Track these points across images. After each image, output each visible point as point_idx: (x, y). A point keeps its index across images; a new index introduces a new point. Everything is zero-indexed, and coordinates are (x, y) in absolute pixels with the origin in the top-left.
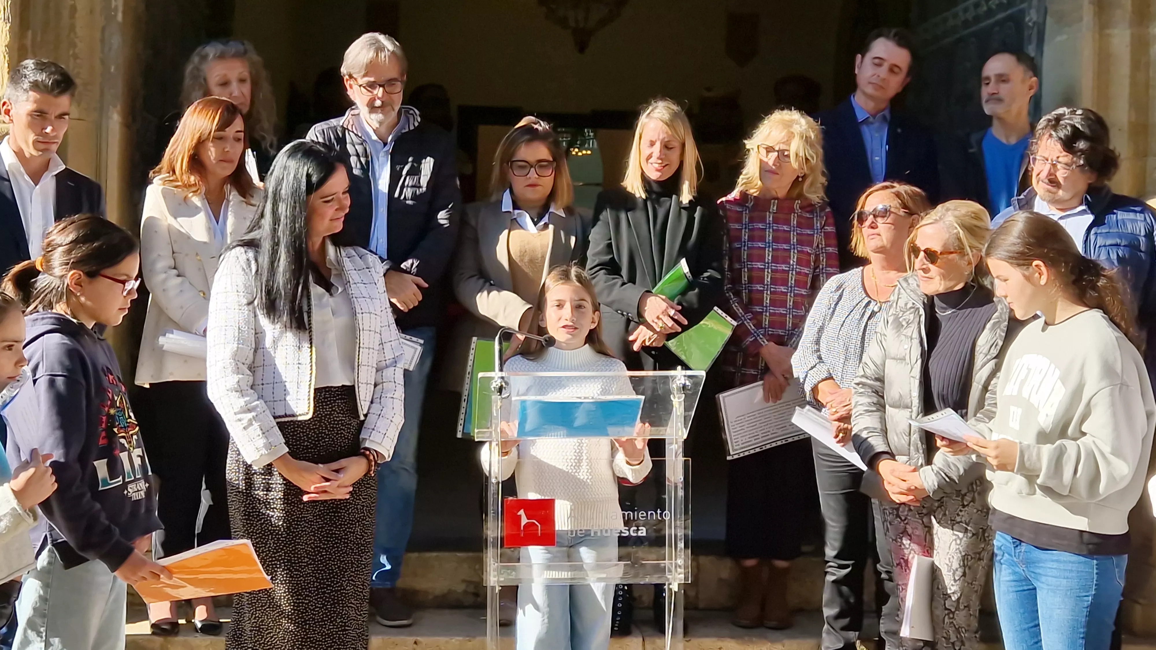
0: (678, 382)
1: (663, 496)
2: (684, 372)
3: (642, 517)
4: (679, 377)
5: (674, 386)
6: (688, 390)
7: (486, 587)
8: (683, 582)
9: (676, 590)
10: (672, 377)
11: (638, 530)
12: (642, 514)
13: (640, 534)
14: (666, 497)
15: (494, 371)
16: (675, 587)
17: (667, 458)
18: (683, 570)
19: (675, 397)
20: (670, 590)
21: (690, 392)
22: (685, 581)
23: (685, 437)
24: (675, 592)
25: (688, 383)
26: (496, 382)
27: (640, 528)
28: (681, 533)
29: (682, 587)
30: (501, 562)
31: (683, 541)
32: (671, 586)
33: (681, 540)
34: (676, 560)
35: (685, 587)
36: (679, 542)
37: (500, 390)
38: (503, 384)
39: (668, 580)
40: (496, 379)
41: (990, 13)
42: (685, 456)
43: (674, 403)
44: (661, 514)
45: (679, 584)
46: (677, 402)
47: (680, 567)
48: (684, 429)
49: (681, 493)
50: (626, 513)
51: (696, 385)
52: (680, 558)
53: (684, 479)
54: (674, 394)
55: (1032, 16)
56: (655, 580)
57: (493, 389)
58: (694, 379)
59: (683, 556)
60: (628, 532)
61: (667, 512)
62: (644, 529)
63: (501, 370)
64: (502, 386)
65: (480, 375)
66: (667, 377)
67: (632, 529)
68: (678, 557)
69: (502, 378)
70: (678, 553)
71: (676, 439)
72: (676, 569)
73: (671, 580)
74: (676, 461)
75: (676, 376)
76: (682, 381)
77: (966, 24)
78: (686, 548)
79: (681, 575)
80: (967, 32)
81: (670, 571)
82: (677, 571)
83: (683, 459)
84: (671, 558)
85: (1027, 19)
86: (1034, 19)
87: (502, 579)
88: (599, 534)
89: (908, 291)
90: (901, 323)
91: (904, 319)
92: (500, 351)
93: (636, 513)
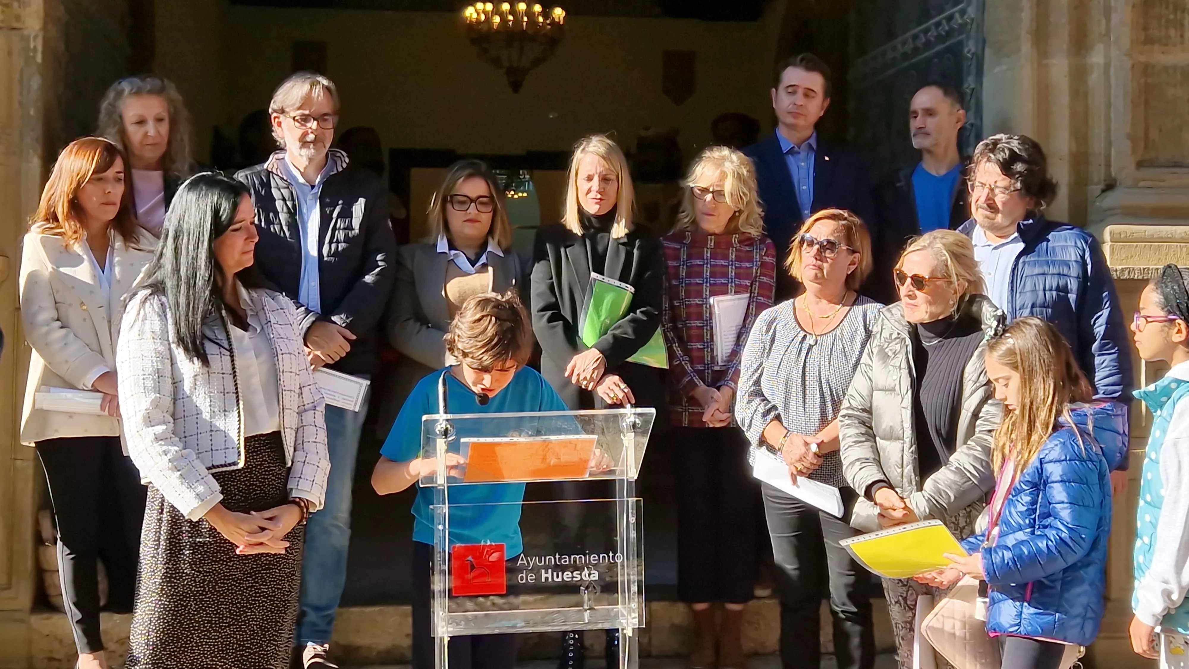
0: (628, 421)
1: (615, 538)
2: (633, 410)
3: (594, 560)
4: (629, 415)
5: (624, 424)
6: (639, 428)
7: (434, 638)
8: (637, 627)
9: (631, 635)
10: (621, 415)
11: (590, 575)
12: (593, 558)
13: (592, 578)
14: (618, 538)
15: (438, 413)
16: (629, 633)
17: (617, 499)
18: (637, 615)
19: (624, 436)
20: (624, 635)
21: (640, 430)
22: (639, 625)
23: (636, 477)
24: (630, 637)
25: (638, 421)
26: (441, 424)
27: (592, 572)
28: (634, 578)
29: (636, 631)
30: (449, 612)
31: (636, 584)
32: (625, 631)
33: (634, 582)
34: (629, 604)
35: (640, 631)
36: (632, 586)
37: (446, 433)
38: (449, 426)
39: (622, 624)
40: (441, 421)
41: (929, 45)
42: (636, 497)
43: (624, 442)
44: (613, 557)
45: (633, 629)
46: (629, 440)
47: (634, 612)
48: (635, 470)
49: (633, 534)
50: (578, 557)
51: (646, 422)
52: (634, 601)
53: (637, 519)
54: (623, 433)
55: (970, 48)
56: (607, 626)
57: (438, 432)
58: (644, 417)
59: (636, 600)
60: (579, 576)
61: (619, 554)
62: (596, 572)
63: (446, 413)
64: (447, 429)
65: (424, 418)
66: (616, 416)
67: (583, 573)
68: (632, 600)
69: (447, 420)
70: (632, 596)
71: (627, 480)
72: (629, 613)
73: (625, 625)
74: (628, 501)
75: (625, 415)
76: (632, 419)
77: (905, 56)
78: (640, 592)
79: (634, 620)
80: (906, 64)
81: (623, 615)
82: (630, 615)
83: (635, 499)
84: (624, 603)
85: (966, 50)
86: (973, 50)
87: (452, 629)
88: (550, 580)
89: (892, 321)
90: (886, 354)
91: (891, 350)
92: (445, 393)
93: (587, 556)
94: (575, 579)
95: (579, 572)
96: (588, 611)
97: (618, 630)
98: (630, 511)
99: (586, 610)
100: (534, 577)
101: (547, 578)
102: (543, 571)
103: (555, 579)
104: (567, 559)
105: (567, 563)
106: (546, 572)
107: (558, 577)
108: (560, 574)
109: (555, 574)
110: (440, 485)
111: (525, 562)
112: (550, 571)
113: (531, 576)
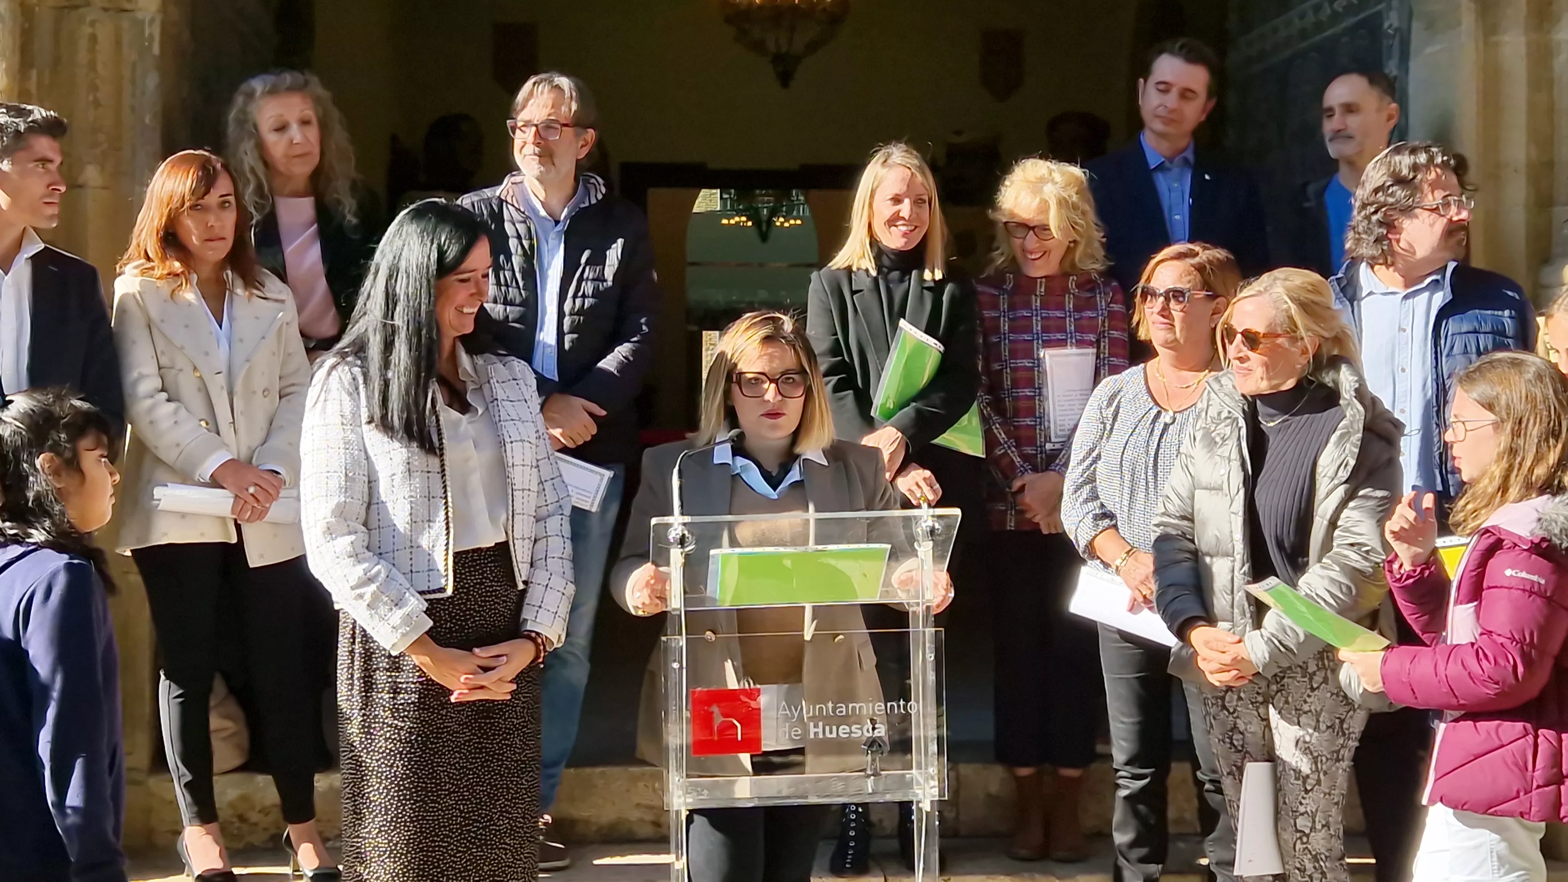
0: (924, 525)
1: (908, 681)
3: (879, 710)
4: (925, 518)
5: (919, 530)
6: (939, 535)
7: (668, 811)
8: (937, 798)
9: (929, 810)
10: (915, 517)
11: (874, 729)
13: (876, 734)
15: (672, 514)
16: (926, 806)
17: (911, 630)
18: (936, 783)
19: (920, 546)
20: (920, 810)
21: (941, 538)
22: (940, 796)
24: (927, 813)
25: (937, 526)
26: (675, 530)
27: (876, 726)
28: (933, 733)
29: (936, 805)
31: (936, 742)
32: (920, 805)
33: (932, 741)
34: (926, 769)
35: (941, 805)
36: (930, 744)
37: (682, 541)
38: (686, 532)
39: (916, 795)
40: (676, 526)
41: (1336, 17)
42: (936, 627)
43: (919, 554)
44: (905, 706)
45: (932, 802)
46: (925, 550)
47: (933, 778)
49: (931, 677)
50: (857, 706)
51: (948, 527)
52: (933, 765)
53: (936, 657)
54: (918, 541)
55: (1392, 21)
56: (899, 797)
57: (672, 541)
58: (946, 520)
59: (936, 763)
60: (860, 732)
61: (912, 702)
62: (883, 727)
63: (682, 514)
64: (684, 535)
65: (654, 521)
66: (908, 519)
67: (865, 727)
68: (930, 764)
69: (684, 524)
70: (930, 759)
71: (924, 604)
72: (927, 780)
73: (921, 797)
74: (924, 632)
75: (921, 517)
76: (930, 523)
77: (1304, 34)
78: (940, 752)
79: (933, 790)
80: (1304, 44)
81: (918, 784)
82: (928, 783)
83: (934, 629)
84: (919, 767)
85: (1386, 25)
86: (1396, 24)
87: (690, 800)
88: (821, 736)
89: (1221, 395)
90: (1213, 439)
91: (1219, 434)
92: (681, 488)
93: (871, 705)
94: (853, 735)
95: (858, 726)
96: (872, 778)
97: (912, 802)
98: (927, 645)
99: (868, 776)
100: (800, 732)
101: (816, 734)
102: (812, 724)
103: (828, 735)
104: (844, 709)
105: (844, 713)
106: (816, 726)
107: (831, 733)
108: (834, 728)
109: (827, 728)
110: (674, 610)
111: (788, 712)
112: (821, 724)
113: (797, 731)
